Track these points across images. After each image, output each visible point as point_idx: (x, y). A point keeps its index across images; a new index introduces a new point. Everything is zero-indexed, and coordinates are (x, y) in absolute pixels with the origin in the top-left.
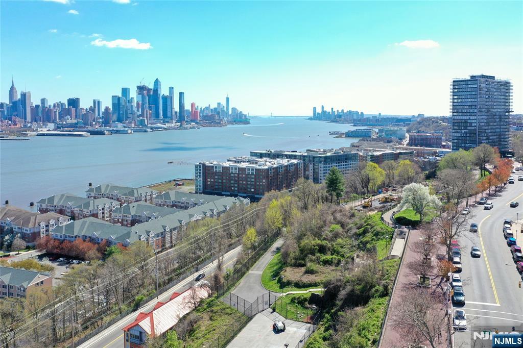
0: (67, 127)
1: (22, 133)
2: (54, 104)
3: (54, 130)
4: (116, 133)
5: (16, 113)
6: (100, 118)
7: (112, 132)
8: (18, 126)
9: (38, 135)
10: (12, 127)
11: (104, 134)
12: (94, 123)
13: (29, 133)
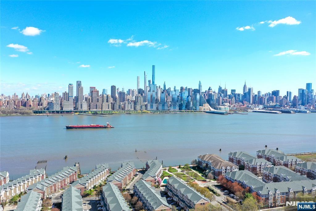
0: (270, 108)
1: (245, 110)
2: (265, 94)
3: (262, 109)
4: (299, 112)
5: (245, 99)
6: (290, 103)
7: (296, 112)
8: (245, 106)
9: (253, 112)
10: (242, 106)
11: (291, 113)
12: (286, 106)
13: (249, 110)
